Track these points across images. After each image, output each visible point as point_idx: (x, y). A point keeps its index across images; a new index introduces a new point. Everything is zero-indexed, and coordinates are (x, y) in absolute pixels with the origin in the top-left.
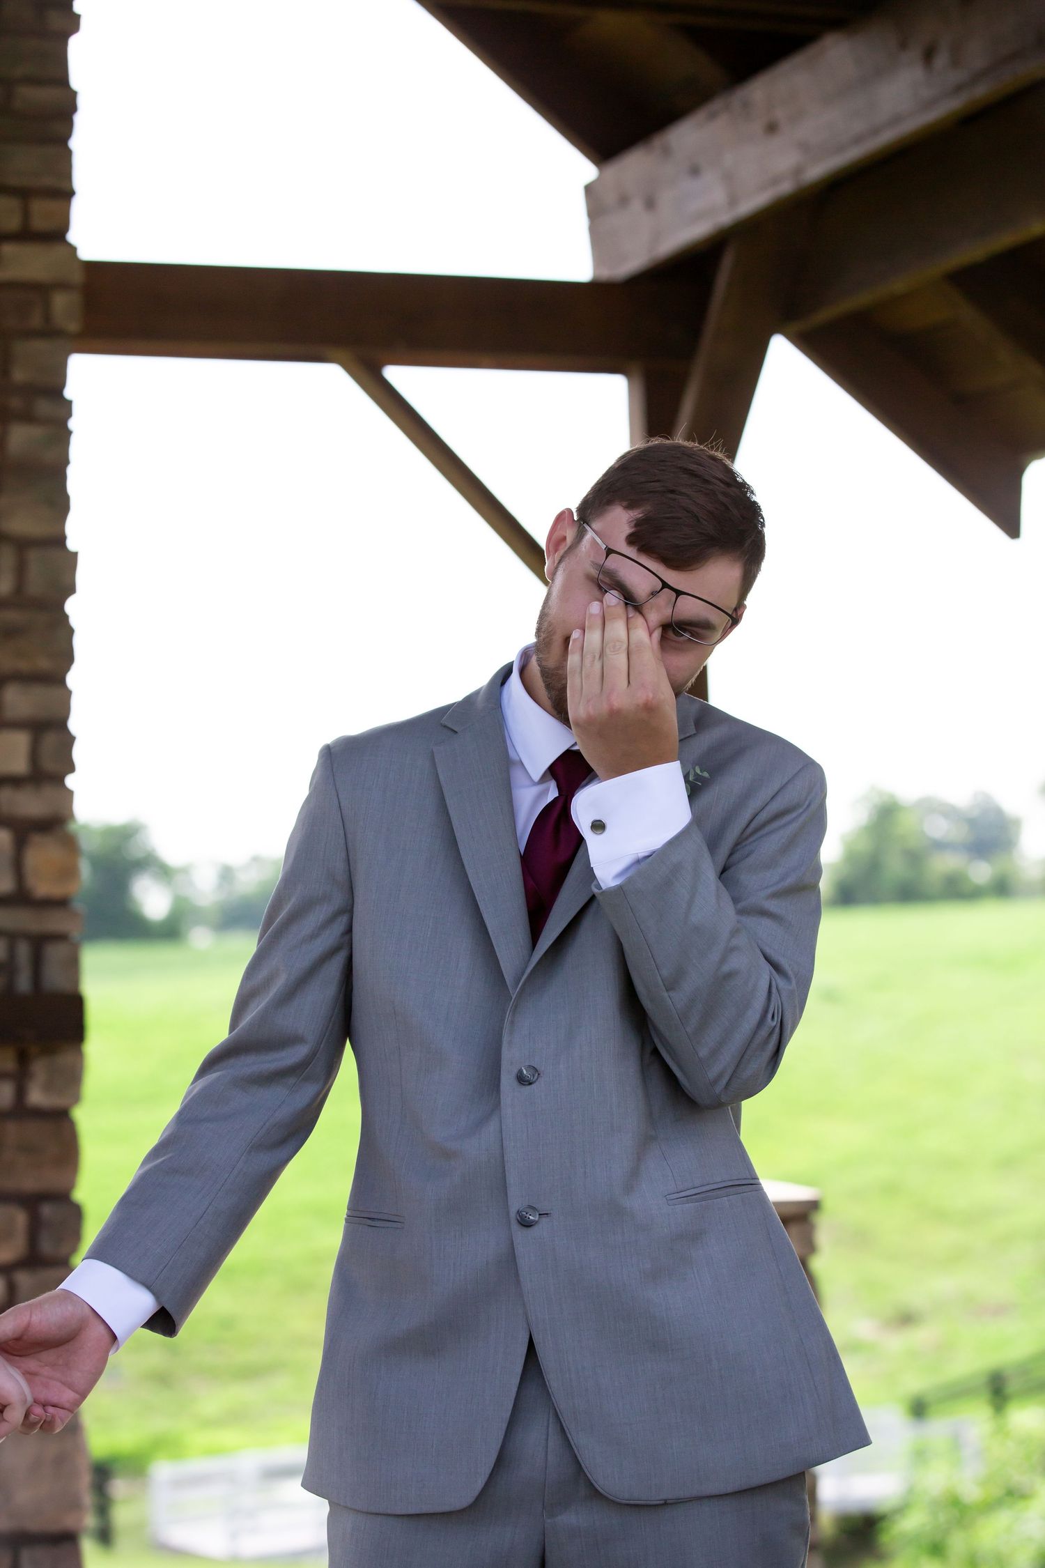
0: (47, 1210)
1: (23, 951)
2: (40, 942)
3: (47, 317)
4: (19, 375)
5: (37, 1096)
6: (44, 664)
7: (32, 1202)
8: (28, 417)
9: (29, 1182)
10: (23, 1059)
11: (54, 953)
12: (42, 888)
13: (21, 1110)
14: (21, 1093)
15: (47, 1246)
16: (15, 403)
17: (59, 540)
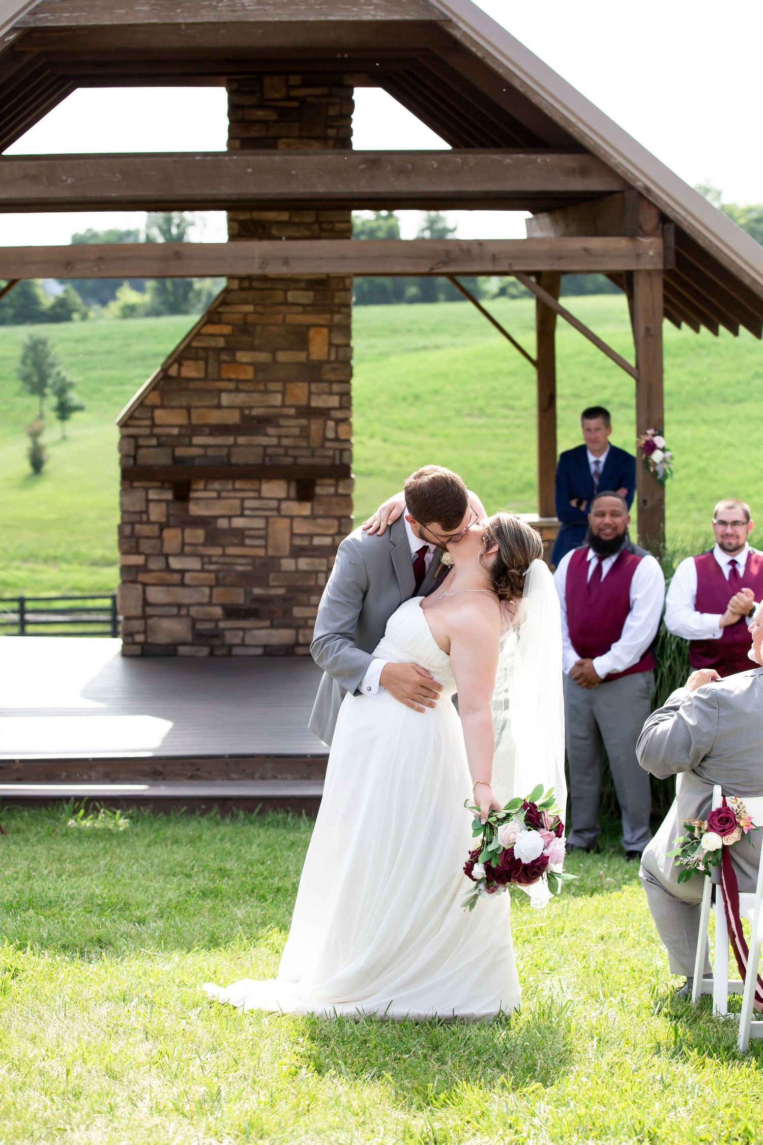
0: (343, 521)
1: (337, 453)
2: (342, 451)
3: (344, 285)
4: (337, 301)
5: (341, 491)
6: (343, 378)
7: (339, 518)
8: (339, 312)
9: (339, 513)
10: (337, 481)
11: (346, 454)
12: (342, 437)
13: (336, 494)
14: (336, 490)
15: (343, 530)
16: (336, 309)
17: (348, 345)
